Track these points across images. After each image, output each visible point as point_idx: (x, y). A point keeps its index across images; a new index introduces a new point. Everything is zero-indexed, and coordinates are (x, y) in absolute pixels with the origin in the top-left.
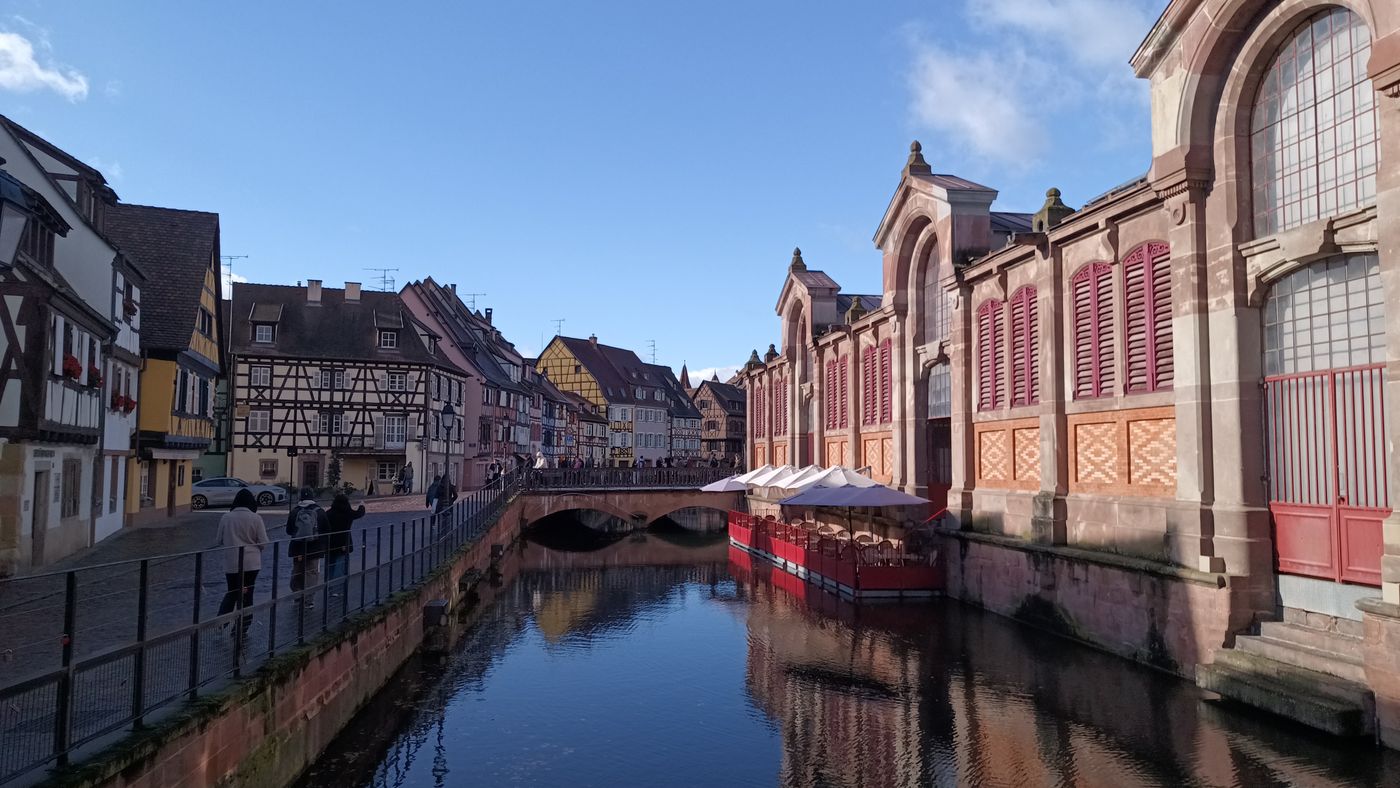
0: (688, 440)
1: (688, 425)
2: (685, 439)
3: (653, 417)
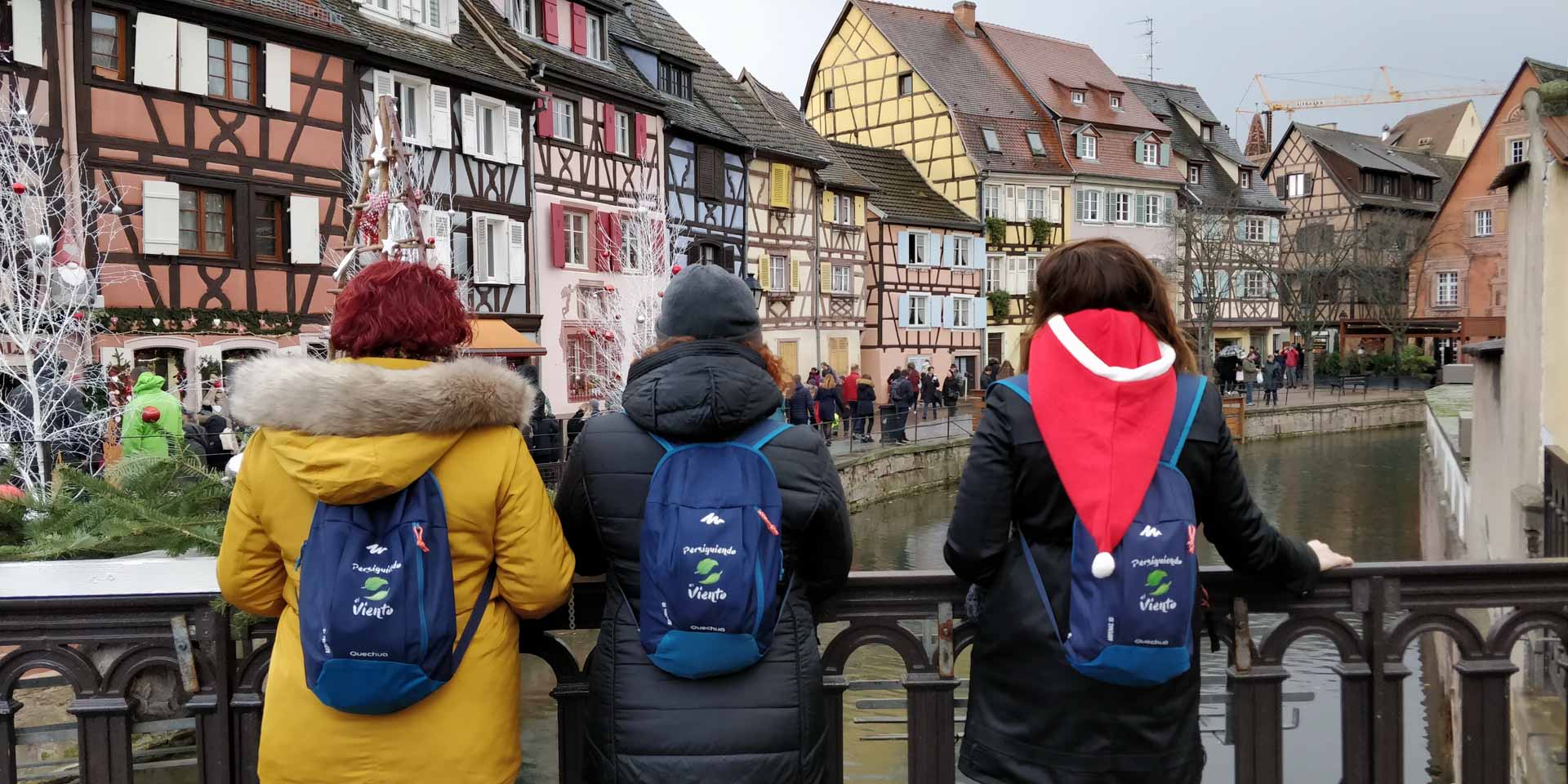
0: (1239, 274)
1: (1241, 233)
2: (1229, 270)
3: (1131, 212)
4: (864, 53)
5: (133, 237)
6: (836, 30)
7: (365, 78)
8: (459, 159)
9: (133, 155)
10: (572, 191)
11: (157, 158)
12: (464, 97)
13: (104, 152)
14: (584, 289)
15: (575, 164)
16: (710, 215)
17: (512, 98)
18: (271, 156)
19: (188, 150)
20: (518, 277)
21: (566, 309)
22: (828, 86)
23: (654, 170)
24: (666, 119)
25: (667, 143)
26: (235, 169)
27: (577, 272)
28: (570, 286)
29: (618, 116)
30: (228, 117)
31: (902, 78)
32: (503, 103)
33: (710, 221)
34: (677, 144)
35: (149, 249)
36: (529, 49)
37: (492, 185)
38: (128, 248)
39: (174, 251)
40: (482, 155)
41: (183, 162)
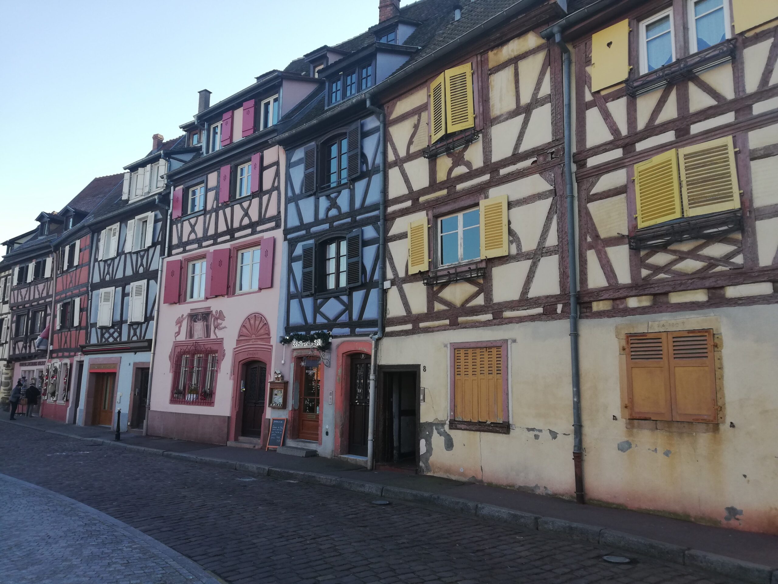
7: (99, 237)
8: (128, 256)
10: (196, 246)
12: (129, 222)
15: (200, 225)
16: (334, 205)
21: (178, 333)
23: (275, 193)
25: (289, 160)
27: (191, 304)
28: (183, 315)
32: (149, 213)
33: (333, 212)
37: (142, 263)
40: (138, 249)
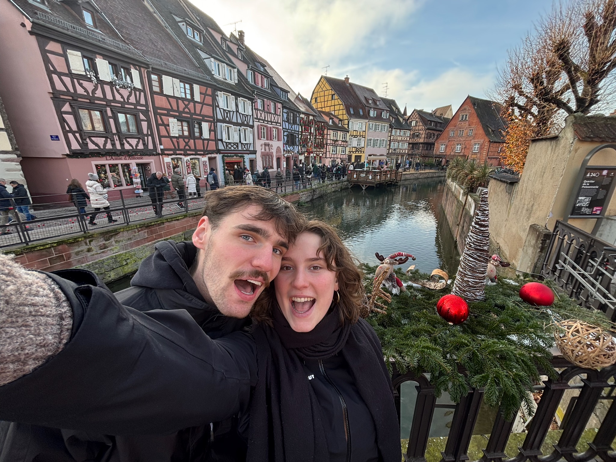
0: (400, 143)
1: (402, 134)
2: (399, 142)
3: (380, 128)
4: (324, 89)
5: (168, 132)
6: (318, 83)
7: (216, 94)
8: (238, 113)
9: (166, 112)
10: (262, 122)
11: (171, 113)
12: (238, 98)
13: (159, 111)
14: (265, 145)
15: (263, 115)
16: (292, 127)
17: (249, 99)
18: (197, 113)
19: (178, 111)
20: (252, 142)
21: (262, 149)
22: (316, 97)
23: (280, 117)
24: (282, 104)
25: (283, 110)
26: (189, 116)
27: (263, 141)
28: (262, 144)
29: (272, 103)
30: (186, 103)
31: (332, 95)
32: (247, 100)
33: (292, 129)
34: (285, 110)
35: (172, 135)
36: (252, 86)
37: (245, 120)
38: (167, 135)
39: (177, 135)
40: (243, 113)
41: (177, 114)
